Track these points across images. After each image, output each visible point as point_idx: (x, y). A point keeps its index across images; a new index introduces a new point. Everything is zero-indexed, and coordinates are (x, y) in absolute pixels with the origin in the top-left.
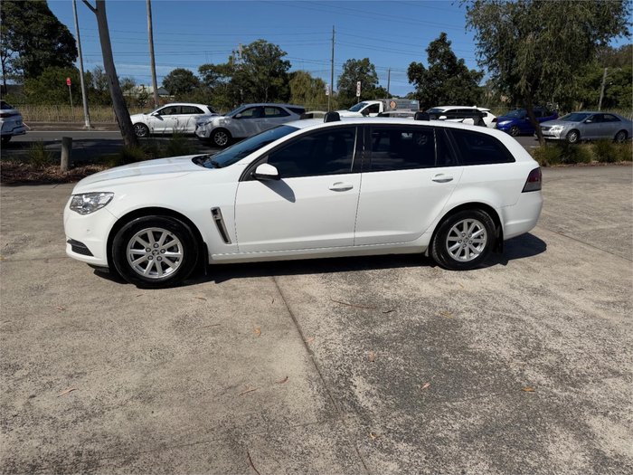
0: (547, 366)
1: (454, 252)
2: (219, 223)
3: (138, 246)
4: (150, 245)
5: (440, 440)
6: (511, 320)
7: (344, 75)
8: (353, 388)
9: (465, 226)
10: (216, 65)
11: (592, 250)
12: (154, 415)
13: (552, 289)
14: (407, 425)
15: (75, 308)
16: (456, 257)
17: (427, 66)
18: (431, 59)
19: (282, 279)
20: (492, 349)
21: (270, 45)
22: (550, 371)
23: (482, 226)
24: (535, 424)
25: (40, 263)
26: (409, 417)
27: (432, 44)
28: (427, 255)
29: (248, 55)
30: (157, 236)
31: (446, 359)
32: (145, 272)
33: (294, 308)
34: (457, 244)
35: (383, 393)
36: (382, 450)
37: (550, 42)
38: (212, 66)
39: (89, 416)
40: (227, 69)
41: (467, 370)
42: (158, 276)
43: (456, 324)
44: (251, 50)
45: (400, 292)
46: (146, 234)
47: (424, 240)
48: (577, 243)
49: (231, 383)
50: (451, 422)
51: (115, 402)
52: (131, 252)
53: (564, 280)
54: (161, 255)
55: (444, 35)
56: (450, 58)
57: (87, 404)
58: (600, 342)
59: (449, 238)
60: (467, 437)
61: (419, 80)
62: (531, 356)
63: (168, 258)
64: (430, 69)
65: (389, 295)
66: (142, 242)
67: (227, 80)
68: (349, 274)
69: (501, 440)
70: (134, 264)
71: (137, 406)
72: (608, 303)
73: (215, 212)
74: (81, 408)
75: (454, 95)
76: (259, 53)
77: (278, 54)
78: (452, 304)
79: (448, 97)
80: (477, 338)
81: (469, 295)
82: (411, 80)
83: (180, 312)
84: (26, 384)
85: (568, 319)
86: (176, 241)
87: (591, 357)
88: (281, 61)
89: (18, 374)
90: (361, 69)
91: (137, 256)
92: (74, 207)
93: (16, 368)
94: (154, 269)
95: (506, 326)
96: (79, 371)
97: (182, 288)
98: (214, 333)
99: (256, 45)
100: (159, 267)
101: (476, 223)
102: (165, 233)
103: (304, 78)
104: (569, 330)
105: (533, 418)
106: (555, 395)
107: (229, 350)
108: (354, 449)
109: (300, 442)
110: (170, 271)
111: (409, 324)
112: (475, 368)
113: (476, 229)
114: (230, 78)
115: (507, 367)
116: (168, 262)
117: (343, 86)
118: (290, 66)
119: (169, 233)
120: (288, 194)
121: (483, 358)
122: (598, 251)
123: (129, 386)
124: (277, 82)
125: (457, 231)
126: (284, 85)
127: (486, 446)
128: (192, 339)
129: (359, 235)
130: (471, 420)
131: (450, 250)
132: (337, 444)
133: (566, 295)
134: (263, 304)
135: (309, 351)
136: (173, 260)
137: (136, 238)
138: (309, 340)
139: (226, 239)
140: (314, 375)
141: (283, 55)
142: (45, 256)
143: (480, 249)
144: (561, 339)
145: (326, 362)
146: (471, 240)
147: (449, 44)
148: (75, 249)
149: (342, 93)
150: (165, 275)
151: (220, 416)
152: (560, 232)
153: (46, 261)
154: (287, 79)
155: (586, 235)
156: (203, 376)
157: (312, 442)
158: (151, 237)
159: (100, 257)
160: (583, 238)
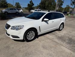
7: (16, 4)
15: (22, 50)
17: (30, 4)
33: (53, 40)
42: (31, 39)
73: (39, 27)
91: (28, 37)
92: (11, 29)
116: (32, 36)
118: (7, 2)
119: (33, 32)
124: (6, 5)
139: (40, 31)
143: (62, 28)
147: (32, 2)
148: (13, 37)
159: (21, 38)
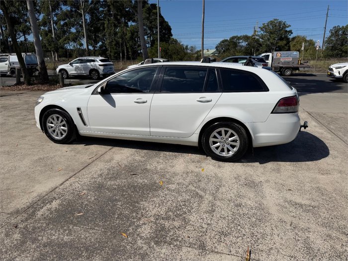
2: (81, 115)
7: (330, 37)
9: (223, 132)
10: (239, 36)
21: (280, 22)
23: (236, 134)
29: (266, 29)
30: (58, 119)
32: (54, 135)
34: (218, 144)
38: (237, 36)
40: (246, 38)
44: (268, 25)
46: (53, 117)
52: (49, 124)
54: (60, 128)
59: (212, 139)
63: (63, 130)
66: (52, 121)
67: (244, 44)
70: (50, 131)
73: (79, 109)
76: (273, 27)
77: (285, 26)
86: (65, 122)
88: (286, 31)
90: (344, 32)
91: (51, 127)
99: (272, 22)
102: (60, 117)
103: (300, 40)
113: (232, 135)
114: (246, 43)
117: (328, 43)
118: (292, 33)
120: (112, 103)
124: (283, 43)
125: (217, 135)
126: (286, 45)
131: (213, 147)
137: (50, 118)
139: (85, 124)
141: (288, 27)
143: (236, 149)
146: (228, 143)
149: (327, 48)
150: (61, 138)
154: (289, 41)
158: (55, 119)
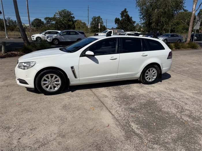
0: (188, 115)
1: (147, 79)
2: (73, 72)
3: (45, 80)
4: (49, 80)
5: (166, 143)
6: (171, 100)
7: (92, 21)
8: (132, 127)
9: (151, 70)
10: (50, 17)
11: (184, 76)
12: (68, 142)
13: (178, 89)
14: (154, 138)
15: (24, 104)
16: (148, 80)
17: (121, 19)
18: (122, 17)
19: (94, 90)
20: (169, 110)
21: (68, 11)
22: (189, 116)
23: (156, 70)
24: (193, 134)
25: (5, 87)
26: (154, 136)
27: (122, 12)
28: (139, 80)
29: (60, 14)
30: (52, 77)
31: (157, 114)
32: (48, 89)
33: (102, 99)
34: (148, 76)
35: (142, 128)
36: (150, 148)
37: (162, 12)
39: (43, 145)
40: (54, 19)
41: (164, 118)
42: (52, 90)
43: (155, 102)
44: (61, 12)
45: (133, 92)
46: (48, 76)
47: (138, 75)
48: (179, 75)
49: (91, 128)
50: (167, 136)
51: (52, 139)
52: (43, 83)
53: (180, 86)
54: (53, 83)
55: (125, 9)
56: (128, 16)
57: (41, 140)
58: (199, 106)
59: (146, 74)
60: (175, 141)
61: (118, 23)
62: (182, 112)
63: (56, 84)
64: (122, 20)
65: (130, 94)
66: (46, 79)
68: (115, 87)
69: (185, 141)
70: (44, 87)
71: (60, 139)
72: (196, 93)
73: (72, 68)
74: (39, 142)
75: (129, 28)
76: (64, 14)
78: (151, 96)
79: (127, 29)
80: (163, 107)
81: (155, 93)
82: (116, 23)
83: (63, 103)
84: (15, 134)
85: (187, 99)
86: (58, 78)
87: (199, 111)
88: (72, 16)
89: (11, 130)
90: (98, 20)
91: (44, 84)
92: (19, 67)
93: (9, 128)
94: (51, 88)
95: (170, 102)
96: (34, 128)
97: (61, 94)
98: (78, 110)
99: (63, 11)
100: (52, 88)
101: (154, 69)
102: (55, 76)
103: (79, 22)
104: (189, 103)
105: (191, 133)
106: (194, 124)
107: (85, 116)
108: (141, 149)
109: (122, 148)
110: (56, 89)
111: (141, 103)
112: (167, 117)
113: (154, 71)
114: (55, 22)
115: (176, 116)
116: (56, 86)
117: (92, 25)
118: (75, 18)
119: (56, 76)
120: (96, 61)
121: (168, 113)
122: (186, 77)
123: (55, 132)
124: (71, 23)
125: (148, 72)
126: (73, 24)
127: (181, 143)
128: (71, 113)
129: (119, 74)
130: (173, 135)
131: (146, 78)
132: (135, 147)
133: (183, 91)
134: (91, 99)
135: (113, 115)
136: (57, 85)
137: (45, 77)
138: (111, 111)
139: (76, 77)
140: (117, 123)
141: (72, 14)
142: (6, 85)
143: (155, 77)
144: (188, 106)
145: (119, 118)
146: (152, 75)
147: (127, 12)
148: (20, 82)
149: (92, 27)
150: (55, 90)
151: (91, 141)
152: (173, 71)
153: (7, 86)
154: (74, 22)
155: (180, 72)
156: (80, 126)
157: (126, 147)
158: (50, 77)
159: (31, 85)
160: (180, 73)
